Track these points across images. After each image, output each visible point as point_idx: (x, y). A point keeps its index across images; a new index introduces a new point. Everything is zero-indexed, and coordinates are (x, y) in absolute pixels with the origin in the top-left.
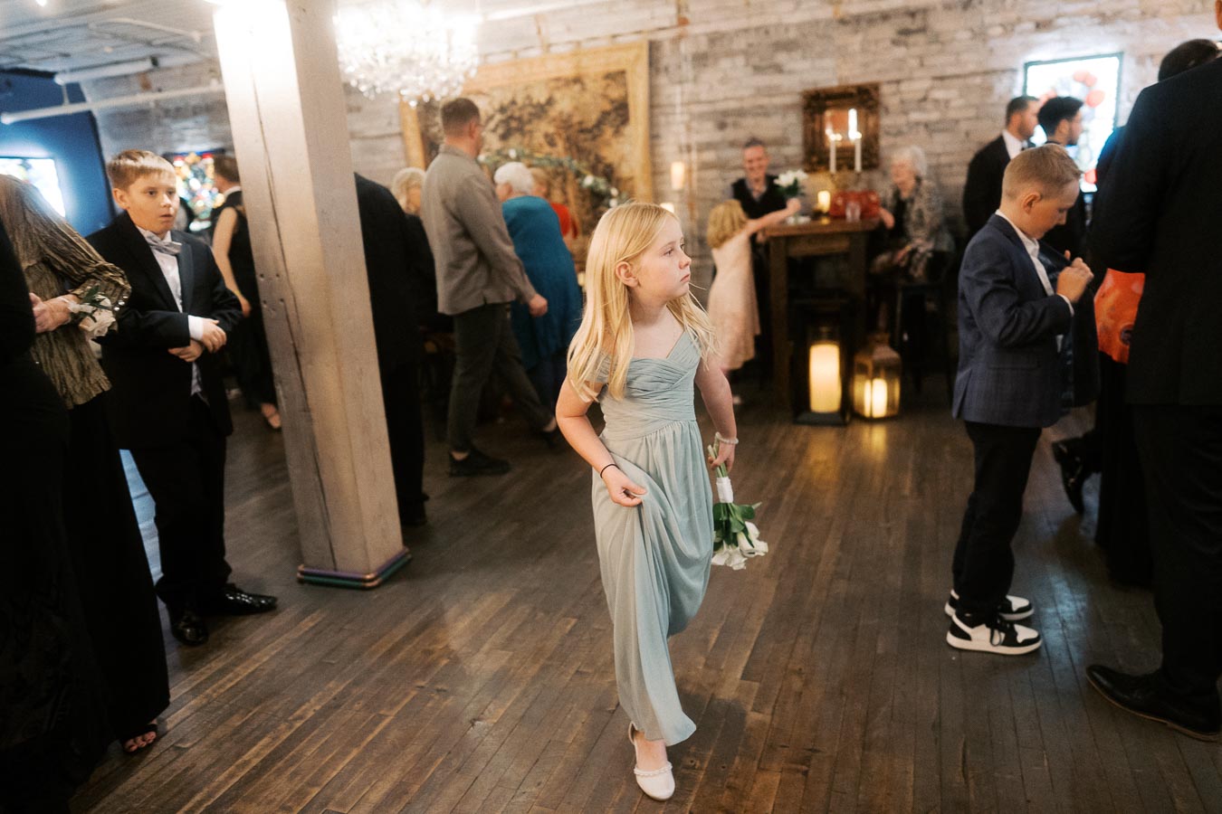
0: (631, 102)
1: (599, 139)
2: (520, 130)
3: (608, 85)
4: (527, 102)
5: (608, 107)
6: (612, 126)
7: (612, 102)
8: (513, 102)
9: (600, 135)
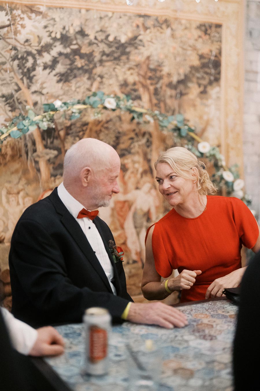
0: (224, 60)
1: (185, 98)
2: (88, 71)
3: (200, 37)
4: (101, 37)
5: (196, 62)
6: (199, 85)
7: (201, 57)
8: (82, 33)
9: (186, 94)
